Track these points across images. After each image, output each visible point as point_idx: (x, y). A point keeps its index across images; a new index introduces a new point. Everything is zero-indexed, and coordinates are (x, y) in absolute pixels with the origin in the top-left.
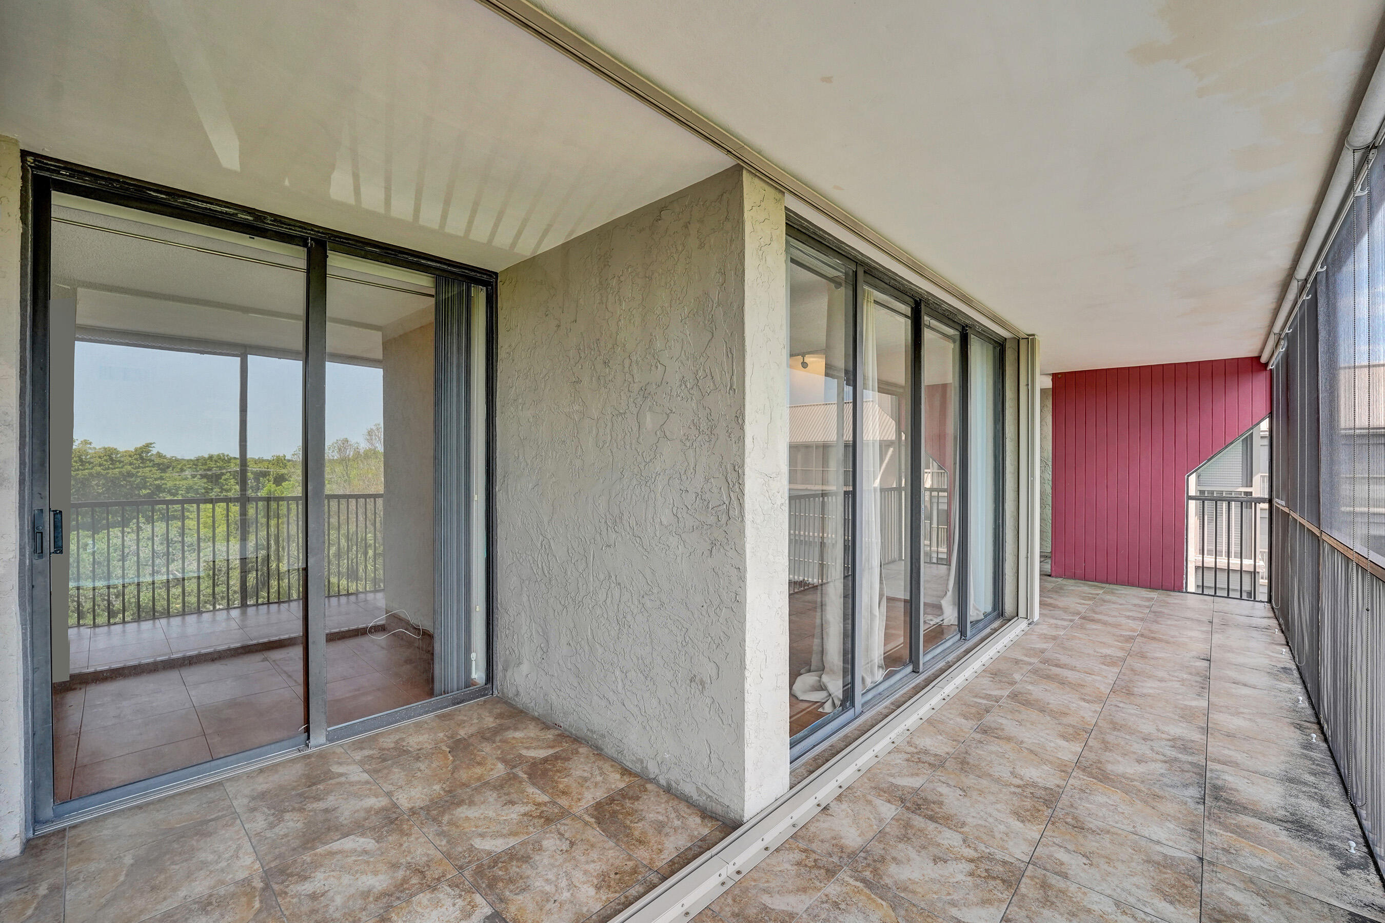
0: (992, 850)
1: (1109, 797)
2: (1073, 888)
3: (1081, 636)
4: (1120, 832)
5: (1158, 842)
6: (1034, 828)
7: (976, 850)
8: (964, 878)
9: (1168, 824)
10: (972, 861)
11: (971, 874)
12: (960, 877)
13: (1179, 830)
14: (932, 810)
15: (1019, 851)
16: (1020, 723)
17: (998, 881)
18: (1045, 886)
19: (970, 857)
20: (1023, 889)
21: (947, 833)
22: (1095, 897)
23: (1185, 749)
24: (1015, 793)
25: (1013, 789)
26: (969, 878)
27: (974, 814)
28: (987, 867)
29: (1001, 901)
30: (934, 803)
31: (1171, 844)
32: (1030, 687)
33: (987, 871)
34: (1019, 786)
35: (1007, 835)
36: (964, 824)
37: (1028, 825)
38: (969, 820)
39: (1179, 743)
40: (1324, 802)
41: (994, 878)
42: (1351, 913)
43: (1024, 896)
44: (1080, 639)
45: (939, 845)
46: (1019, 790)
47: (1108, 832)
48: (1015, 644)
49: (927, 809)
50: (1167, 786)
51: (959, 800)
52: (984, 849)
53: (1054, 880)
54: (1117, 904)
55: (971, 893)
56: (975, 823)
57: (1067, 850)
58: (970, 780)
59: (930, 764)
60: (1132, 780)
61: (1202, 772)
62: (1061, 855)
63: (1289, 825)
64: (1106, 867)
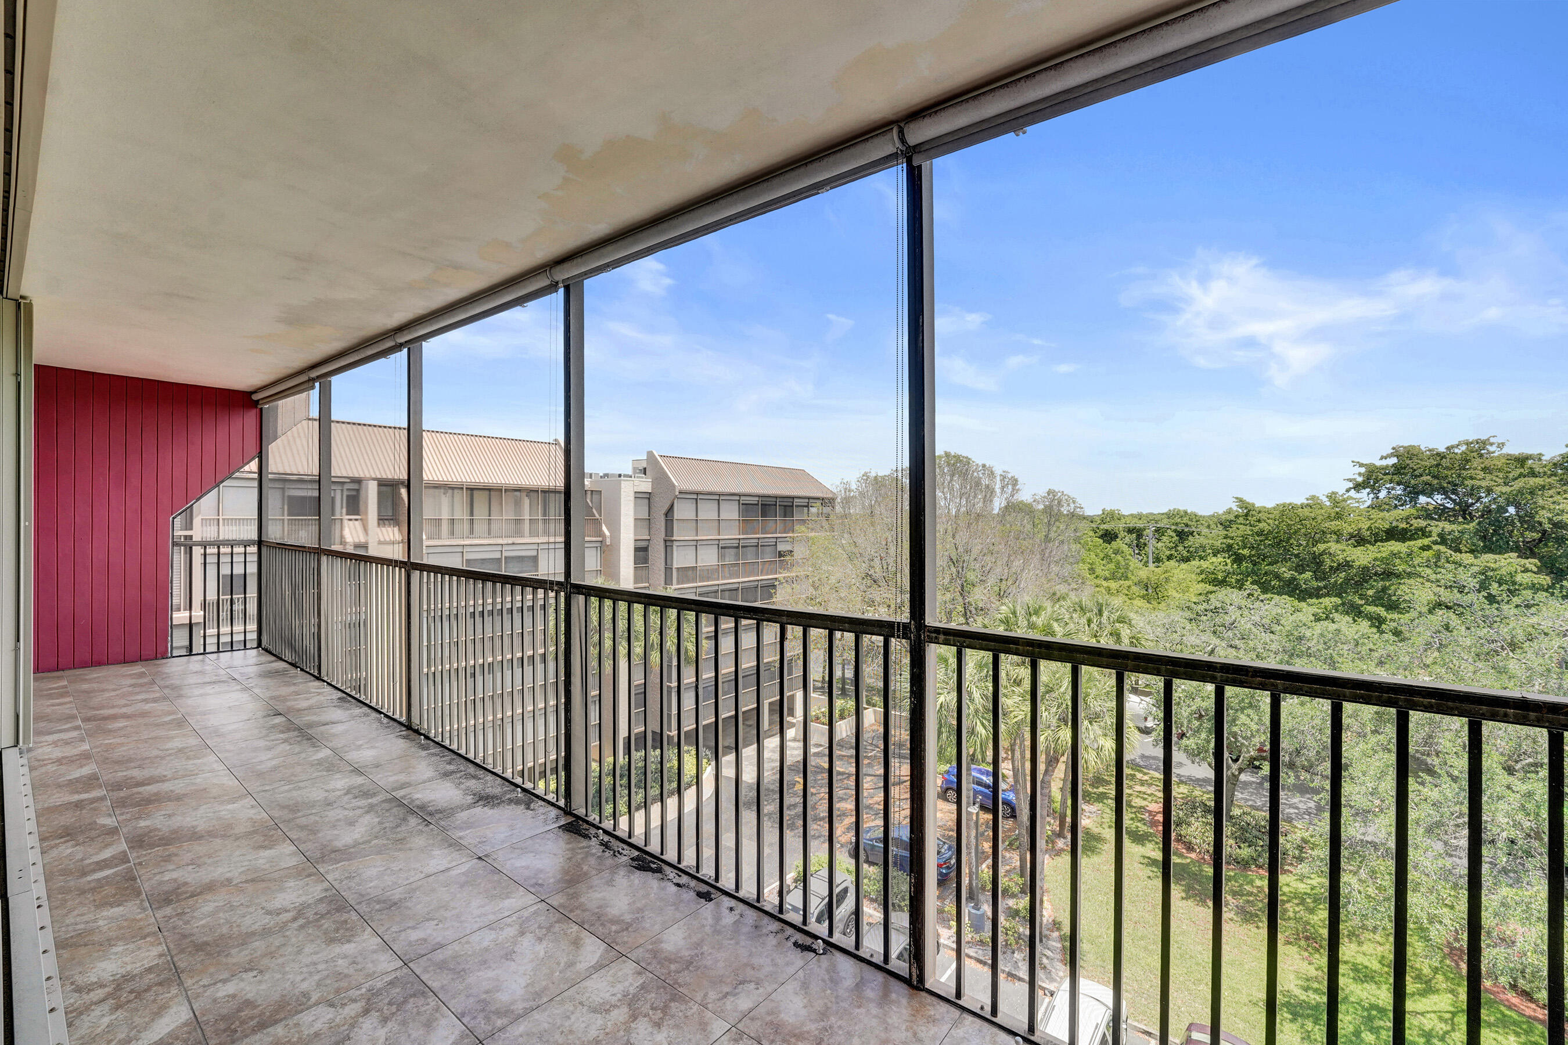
0: (367, 985)
1: (375, 867)
2: (456, 947)
3: (118, 740)
4: (420, 883)
5: (448, 869)
6: (366, 937)
7: (354, 1001)
8: (386, 1030)
9: (434, 853)
10: (366, 1012)
11: (385, 1020)
12: (382, 1033)
13: (446, 851)
14: (252, 1018)
15: (386, 964)
16: (196, 863)
17: (411, 1000)
18: (442, 966)
19: (360, 1010)
20: (435, 985)
21: (306, 1018)
22: (475, 938)
23: (366, 794)
24: (302, 927)
25: (295, 925)
26: (390, 1024)
27: (299, 978)
28: (386, 1001)
29: (437, 1010)
30: (239, 1010)
31: (454, 864)
32: (142, 823)
33: (390, 1004)
34: (295, 919)
35: (354, 962)
36: (306, 995)
37: (357, 939)
38: (304, 986)
39: (356, 791)
40: (474, 777)
41: (405, 1001)
42: (559, 827)
43: (442, 987)
44: (122, 744)
45: (317, 1035)
46: (301, 921)
47: (414, 890)
48: (38, 787)
49: (243, 1023)
50: (393, 828)
51: (260, 982)
52: (359, 992)
53: (439, 956)
54: (489, 926)
55: (411, 1032)
56: (313, 983)
57: (414, 928)
58: (239, 956)
59: (160, 984)
60: (369, 842)
61: (399, 803)
62: (414, 935)
63: (481, 803)
64: (448, 914)
